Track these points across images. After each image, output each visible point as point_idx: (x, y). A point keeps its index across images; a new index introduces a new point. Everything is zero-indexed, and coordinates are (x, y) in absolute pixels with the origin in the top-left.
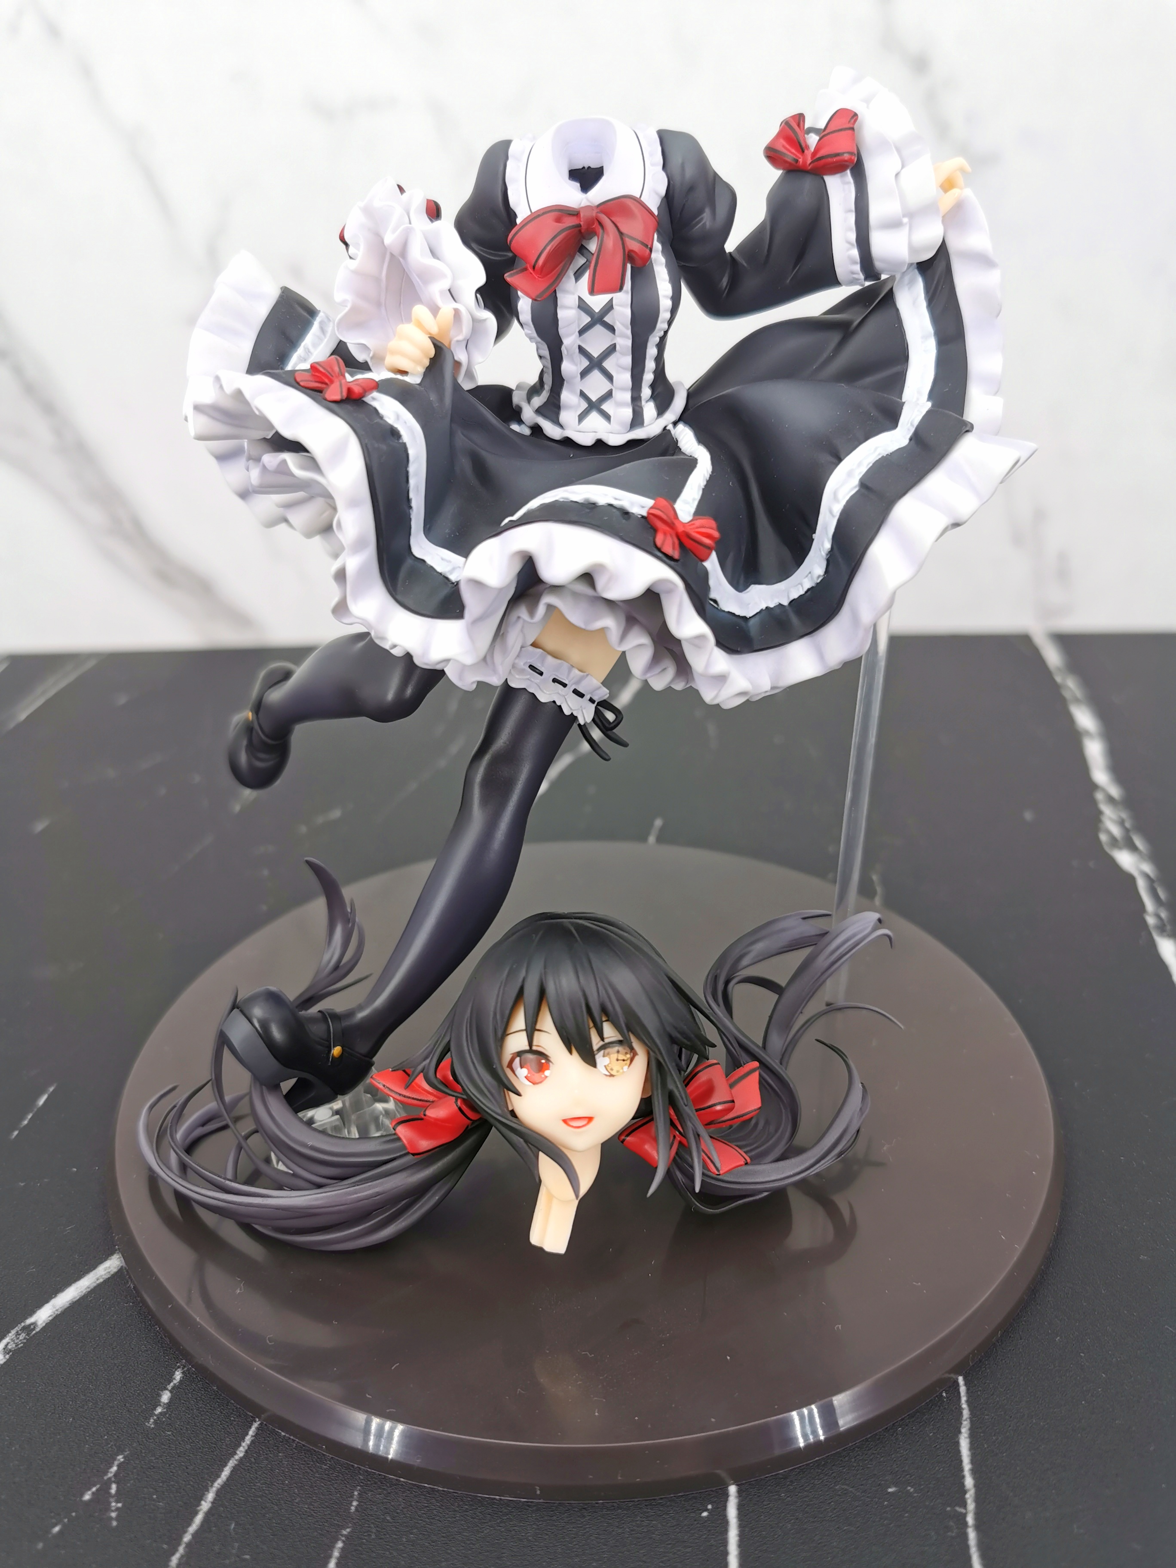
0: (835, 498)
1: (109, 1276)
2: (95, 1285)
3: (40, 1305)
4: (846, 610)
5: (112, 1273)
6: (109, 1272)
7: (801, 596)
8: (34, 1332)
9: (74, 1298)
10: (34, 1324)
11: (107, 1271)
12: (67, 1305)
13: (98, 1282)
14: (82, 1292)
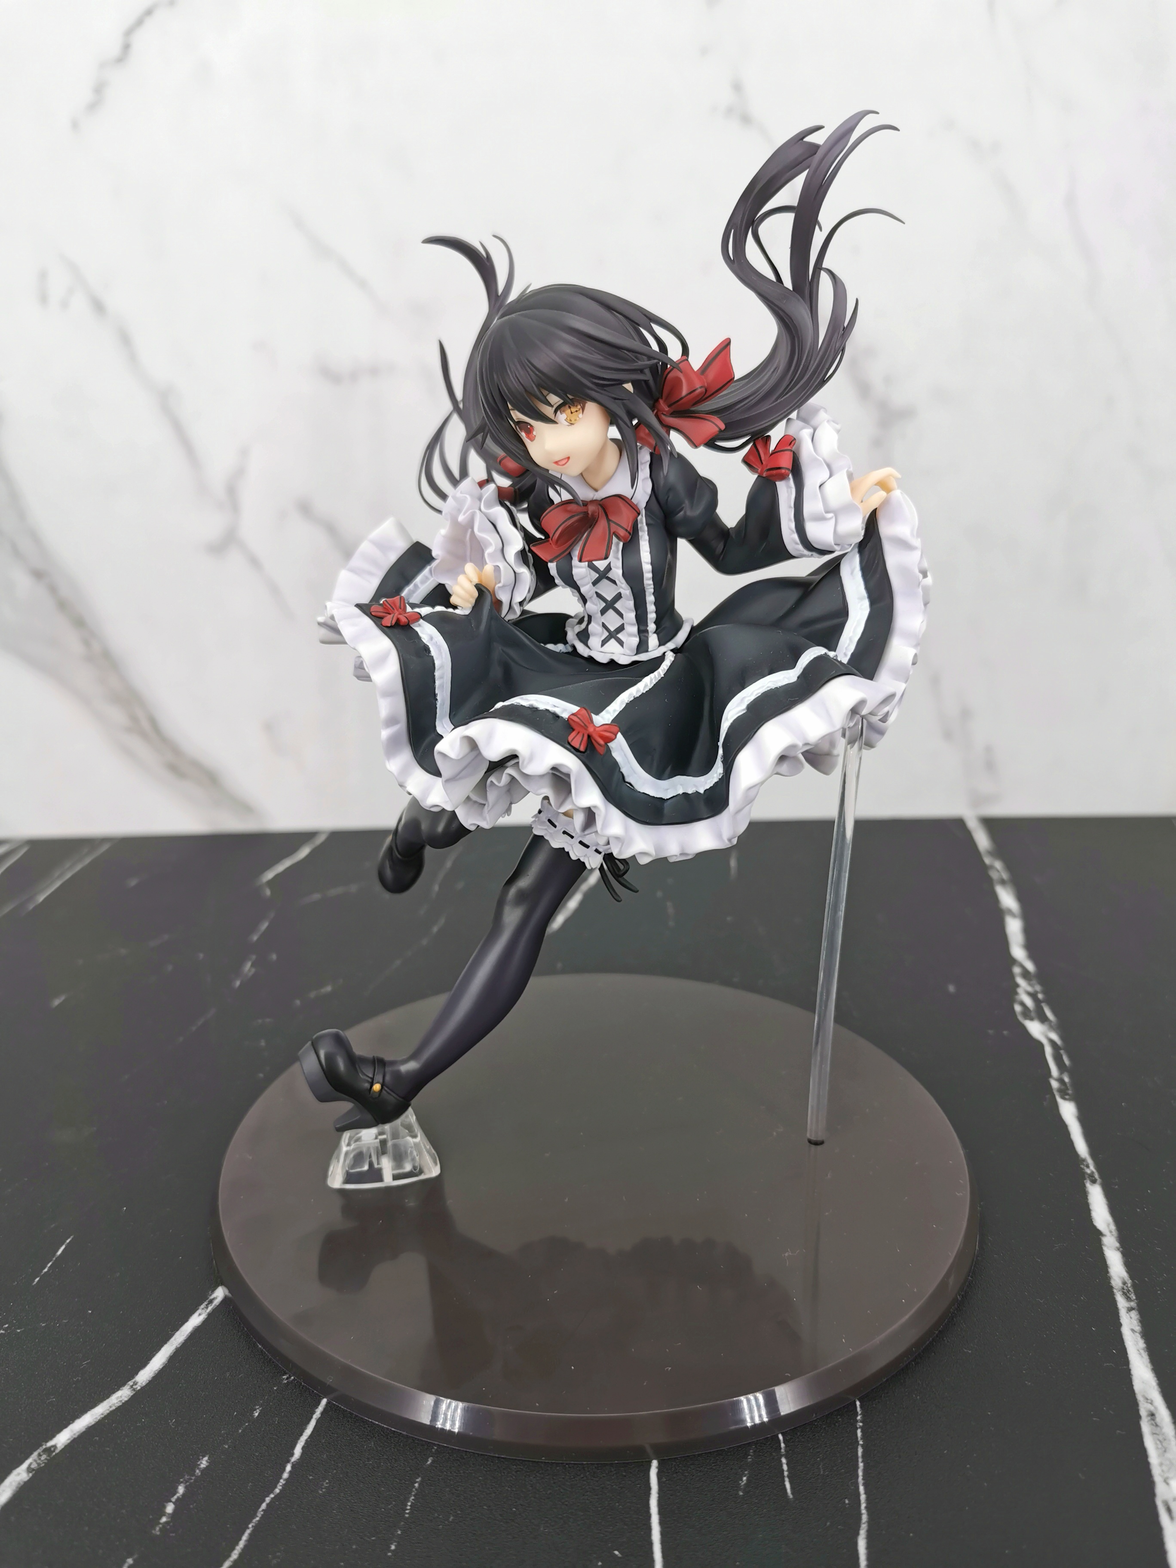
0: (727, 718)
1: (121, 1404)
2: (108, 1412)
3: (59, 1431)
5: (123, 1401)
7: (710, 788)
9: (90, 1423)
10: (55, 1446)
11: (119, 1400)
12: (83, 1430)
13: (111, 1409)
14: (96, 1418)
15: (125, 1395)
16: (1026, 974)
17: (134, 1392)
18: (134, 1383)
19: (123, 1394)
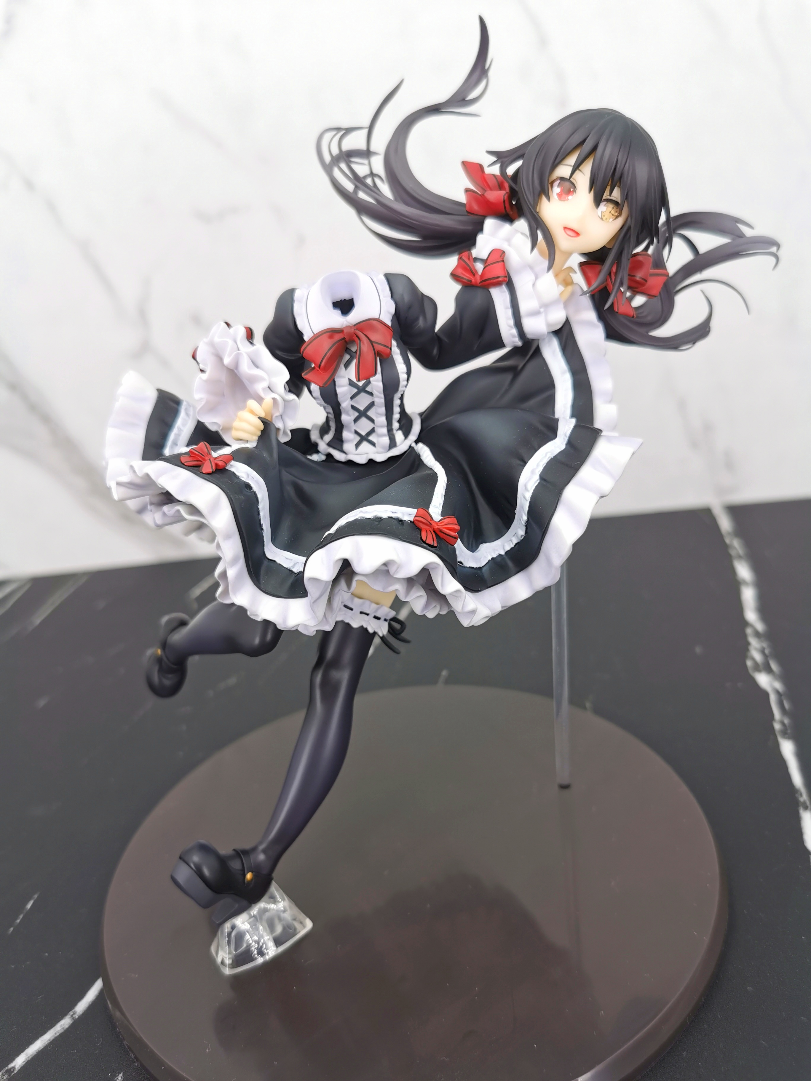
0: (526, 489)
1: (62, 1031)
2: (53, 1038)
3: (18, 1055)
4: (541, 556)
5: (65, 1028)
6: (63, 1028)
7: (512, 549)
8: (13, 1074)
9: (40, 1048)
10: (14, 1068)
11: (62, 1027)
12: (35, 1053)
13: (56, 1035)
14: (45, 1043)
15: (67, 1023)
16: (757, 634)
17: (73, 1021)
18: (74, 1013)
19: (66, 1022)
